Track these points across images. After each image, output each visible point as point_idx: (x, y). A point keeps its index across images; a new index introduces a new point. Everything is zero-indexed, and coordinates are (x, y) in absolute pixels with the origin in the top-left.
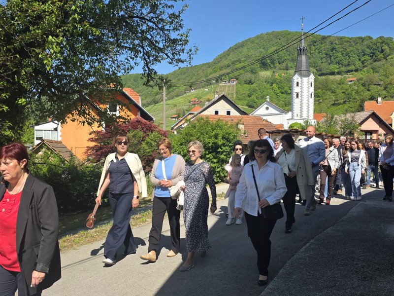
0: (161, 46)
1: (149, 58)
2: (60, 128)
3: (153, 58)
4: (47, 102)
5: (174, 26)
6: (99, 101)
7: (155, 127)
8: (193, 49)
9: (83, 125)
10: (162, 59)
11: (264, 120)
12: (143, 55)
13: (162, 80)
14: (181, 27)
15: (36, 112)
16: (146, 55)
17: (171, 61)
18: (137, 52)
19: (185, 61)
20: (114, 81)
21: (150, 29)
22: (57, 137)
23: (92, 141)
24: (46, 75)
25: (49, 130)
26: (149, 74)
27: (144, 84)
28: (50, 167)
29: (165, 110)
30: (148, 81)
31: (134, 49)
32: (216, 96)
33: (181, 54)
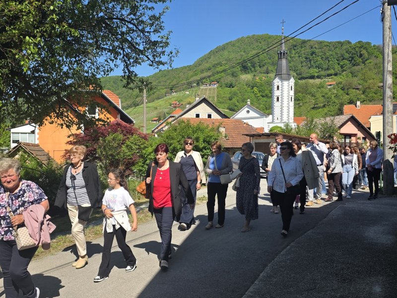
0: (141, 48)
1: (129, 60)
2: (37, 131)
3: (133, 60)
4: (24, 104)
5: (154, 28)
6: (77, 103)
7: (136, 130)
8: (174, 52)
9: (62, 128)
10: (142, 62)
11: (245, 123)
12: (123, 57)
13: (143, 82)
14: (162, 29)
15: (12, 115)
16: (127, 57)
17: (151, 63)
18: (118, 54)
19: (166, 63)
20: (94, 83)
21: (130, 30)
22: (35, 140)
23: (71, 144)
24: (23, 77)
25: (26, 133)
26: (129, 77)
27: (124, 87)
28: (27, 170)
29: (145, 112)
30: (128, 83)
31: (114, 51)
32: (197, 99)
33: (161, 56)
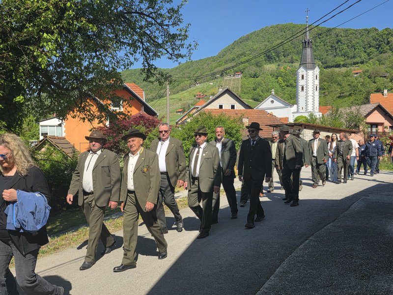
0: (160, 41)
1: (148, 54)
3: (152, 54)
5: (173, 21)
8: (193, 44)
9: (84, 122)
10: (162, 55)
11: (268, 113)
12: (143, 51)
13: (162, 76)
14: (180, 22)
15: (36, 109)
16: (146, 51)
17: (170, 56)
18: (136, 47)
19: (185, 56)
20: (113, 77)
21: (149, 24)
22: (61, 132)
25: (54, 126)
26: (148, 70)
27: (144, 80)
28: (52, 163)
30: (148, 77)
31: (133, 45)
32: (221, 90)
33: (180, 49)
